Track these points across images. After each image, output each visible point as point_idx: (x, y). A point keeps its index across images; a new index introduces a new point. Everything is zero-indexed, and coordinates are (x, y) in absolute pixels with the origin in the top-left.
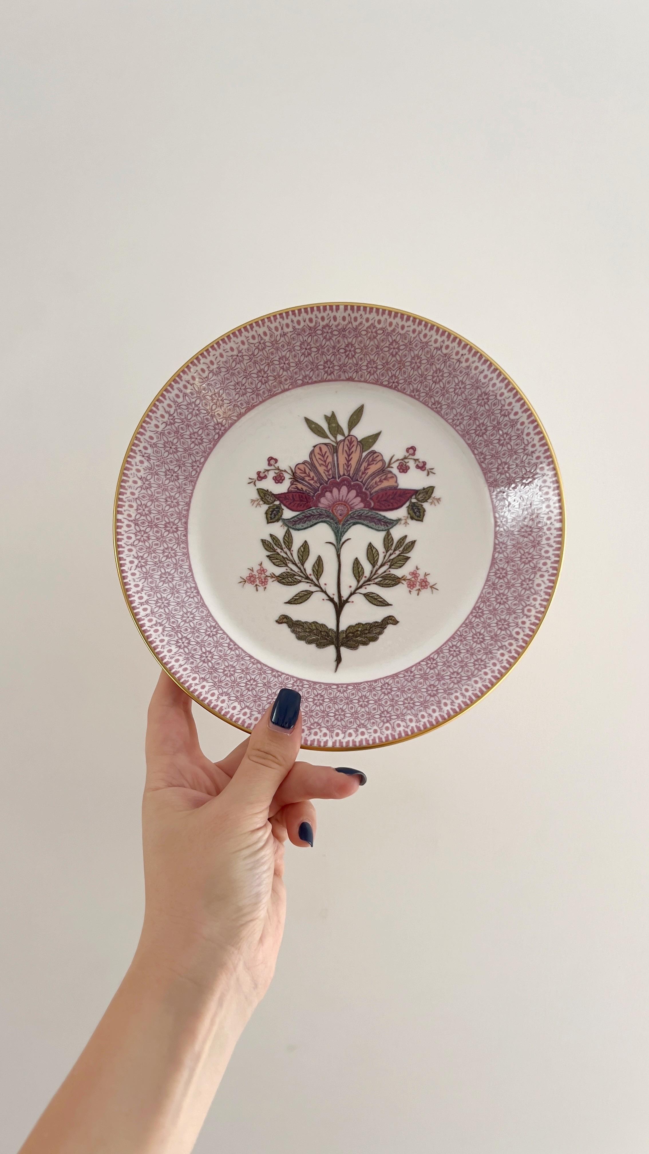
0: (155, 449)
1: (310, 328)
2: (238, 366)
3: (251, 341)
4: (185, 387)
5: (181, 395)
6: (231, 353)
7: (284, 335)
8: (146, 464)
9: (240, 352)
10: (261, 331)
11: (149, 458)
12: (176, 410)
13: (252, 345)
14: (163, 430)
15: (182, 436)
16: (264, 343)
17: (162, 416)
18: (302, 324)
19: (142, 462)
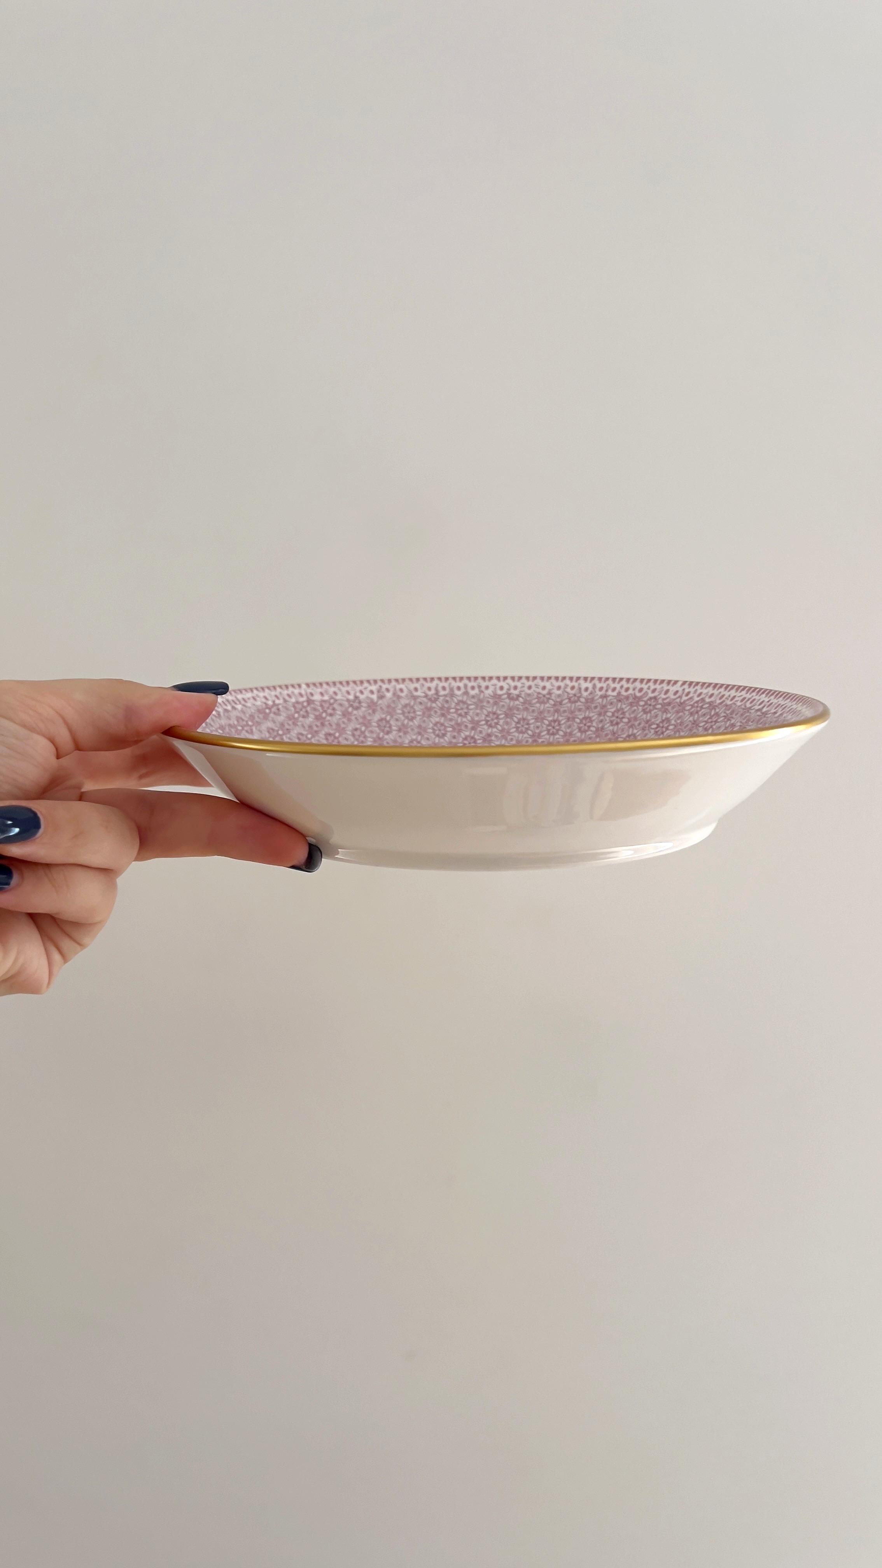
0: (395, 699)
1: (635, 697)
2: (538, 705)
3: (568, 690)
4: (473, 688)
5: (463, 690)
6: (540, 690)
7: (605, 697)
8: (374, 697)
9: (550, 693)
10: (584, 685)
11: (381, 697)
12: (445, 696)
13: (566, 694)
14: (418, 697)
15: (429, 716)
16: (579, 697)
17: (429, 689)
18: (631, 691)
19: (372, 692)
